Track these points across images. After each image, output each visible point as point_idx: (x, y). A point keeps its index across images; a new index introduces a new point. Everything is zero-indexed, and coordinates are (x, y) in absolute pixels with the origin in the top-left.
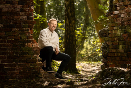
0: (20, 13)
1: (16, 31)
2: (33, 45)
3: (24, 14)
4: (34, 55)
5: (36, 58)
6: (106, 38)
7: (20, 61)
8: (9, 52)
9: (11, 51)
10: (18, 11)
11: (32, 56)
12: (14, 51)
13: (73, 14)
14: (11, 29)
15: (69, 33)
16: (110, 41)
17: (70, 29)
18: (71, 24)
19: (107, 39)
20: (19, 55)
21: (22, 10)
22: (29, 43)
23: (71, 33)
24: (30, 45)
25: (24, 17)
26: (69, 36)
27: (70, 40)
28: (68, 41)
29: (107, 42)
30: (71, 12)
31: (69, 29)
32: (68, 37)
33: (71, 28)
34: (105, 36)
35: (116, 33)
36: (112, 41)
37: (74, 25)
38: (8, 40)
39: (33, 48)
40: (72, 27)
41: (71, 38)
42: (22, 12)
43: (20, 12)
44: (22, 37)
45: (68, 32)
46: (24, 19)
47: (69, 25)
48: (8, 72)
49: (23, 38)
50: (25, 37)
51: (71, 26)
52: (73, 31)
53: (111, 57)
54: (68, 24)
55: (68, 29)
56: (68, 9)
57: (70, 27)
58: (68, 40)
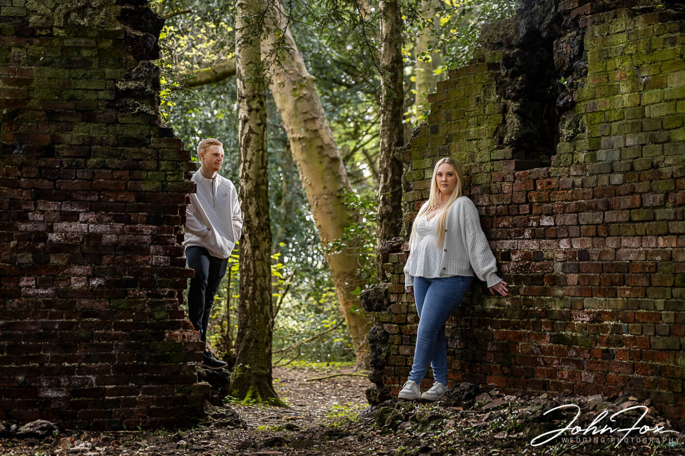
0: (152, 247)
1: (140, 297)
2: (184, 336)
3: (161, 250)
4: (189, 364)
5: (192, 371)
6: (382, 315)
7: (148, 380)
8: (119, 355)
9: (125, 352)
10: (145, 243)
11: (180, 366)
12: (134, 353)
13: (264, 220)
14: (126, 291)
15: (252, 279)
16: (394, 323)
17: (254, 267)
18: (257, 252)
19: (384, 315)
20: (145, 363)
21: (157, 240)
22: (174, 330)
23: (258, 281)
24: (176, 336)
25: (161, 259)
26: (251, 288)
27: (256, 302)
28: (248, 306)
29: (386, 326)
30: (258, 214)
31: (251, 266)
32: (248, 293)
33: (257, 263)
34: (379, 309)
35: (412, 303)
36: (399, 324)
37: (267, 254)
38: (116, 320)
39: (186, 344)
40: (262, 259)
41: (258, 293)
42: (155, 244)
43: (152, 244)
44: (155, 313)
45: (247, 276)
46: (160, 263)
47: (253, 253)
48: (116, 411)
49: (157, 316)
50: (163, 314)
51: (260, 257)
52: (264, 271)
53: (395, 366)
54: (250, 252)
55: (248, 266)
56: (251, 203)
57: (254, 262)
58: (247, 301)
